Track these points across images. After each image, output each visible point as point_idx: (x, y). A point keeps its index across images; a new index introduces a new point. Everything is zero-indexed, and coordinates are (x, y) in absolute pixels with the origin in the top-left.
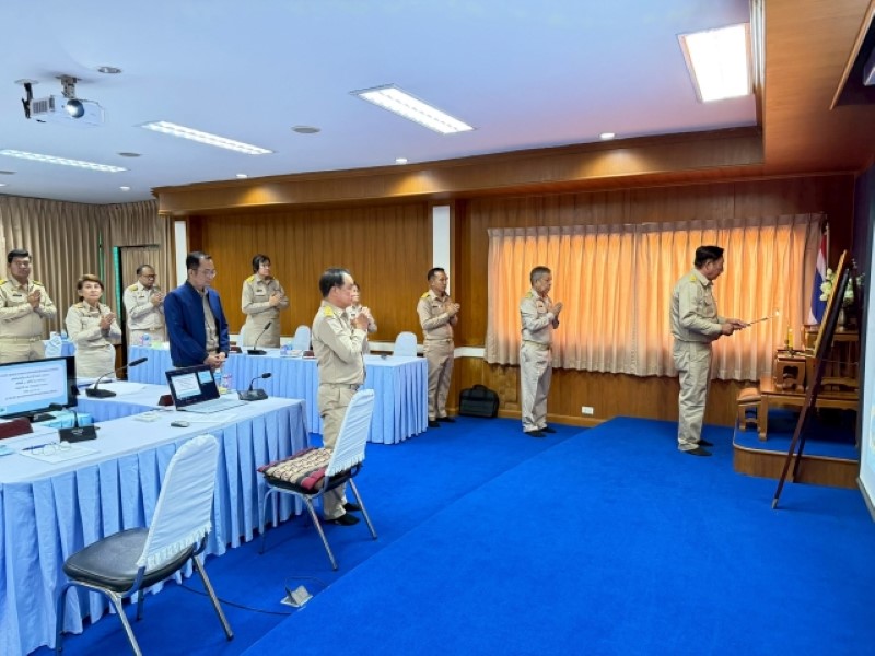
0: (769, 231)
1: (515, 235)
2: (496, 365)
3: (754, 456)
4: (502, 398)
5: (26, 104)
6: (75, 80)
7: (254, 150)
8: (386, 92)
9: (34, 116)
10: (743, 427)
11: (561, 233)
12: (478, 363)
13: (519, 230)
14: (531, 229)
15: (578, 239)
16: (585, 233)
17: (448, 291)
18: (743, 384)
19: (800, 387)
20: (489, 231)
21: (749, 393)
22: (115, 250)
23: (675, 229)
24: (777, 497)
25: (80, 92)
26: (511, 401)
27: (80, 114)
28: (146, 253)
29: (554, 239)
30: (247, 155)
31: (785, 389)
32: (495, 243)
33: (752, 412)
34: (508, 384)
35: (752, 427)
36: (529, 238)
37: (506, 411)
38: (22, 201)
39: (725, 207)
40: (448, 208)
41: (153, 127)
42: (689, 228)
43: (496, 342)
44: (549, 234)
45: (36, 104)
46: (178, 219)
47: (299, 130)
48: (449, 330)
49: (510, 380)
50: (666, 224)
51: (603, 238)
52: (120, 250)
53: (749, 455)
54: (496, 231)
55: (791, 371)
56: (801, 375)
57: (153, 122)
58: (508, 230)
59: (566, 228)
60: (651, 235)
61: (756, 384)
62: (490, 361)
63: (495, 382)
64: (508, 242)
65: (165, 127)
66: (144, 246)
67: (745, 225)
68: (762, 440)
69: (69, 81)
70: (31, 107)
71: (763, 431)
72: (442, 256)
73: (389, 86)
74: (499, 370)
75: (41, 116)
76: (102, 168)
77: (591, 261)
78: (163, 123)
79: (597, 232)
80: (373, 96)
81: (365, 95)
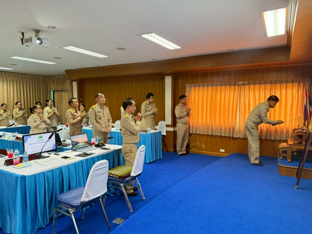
0: (290, 85)
1: (195, 86)
3: (286, 168)
5: (22, 40)
6: (39, 31)
7: (102, 56)
9: (25, 44)
10: (281, 158)
11: (212, 85)
13: (197, 84)
14: (201, 84)
15: (219, 88)
16: (221, 85)
18: (280, 141)
19: (304, 143)
20: (186, 85)
21: (284, 145)
22: (52, 92)
23: (254, 84)
24: (297, 184)
25: (41, 36)
26: (194, 147)
27: (41, 43)
28: (63, 93)
29: (210, 88)
30: (99, 58)
31: (298, 143)
32: (188, 89)
33: (285, 152)
35: (285, 158)
36: (201, 87)
38: (20, 75)
39: (274, 76)
40: (171, 77)
41: (66, 48)
42: (260, 83)
44: (208, 85)
45: (26, 40)
46: (74, 81)
47: (118, 49)
49: (193, 139)
50: (252, 82)
51: (228, 87)
52: (53, 91)
53: (284, 168)
54: (188, 85)
55: (300, 137)
56: (304, 138)
57: (66, 46)
58: (192, 85)
59: (214, 84)
60: (246, 86)
61: (286, 141)
64: (193, 89)
65: (71, 48)
66: (62, 91)
67: (281, 82)
68: (289, 162)
69: (37, 32)
70: (24, 41)
71: (289, 159)
73: (152, 32)
75: (27, 44)
76: (48, 63)
77: (223, 96)
78: (70, 47)
79: (226, 85)
80: (146, 36)
81: (143, 36)
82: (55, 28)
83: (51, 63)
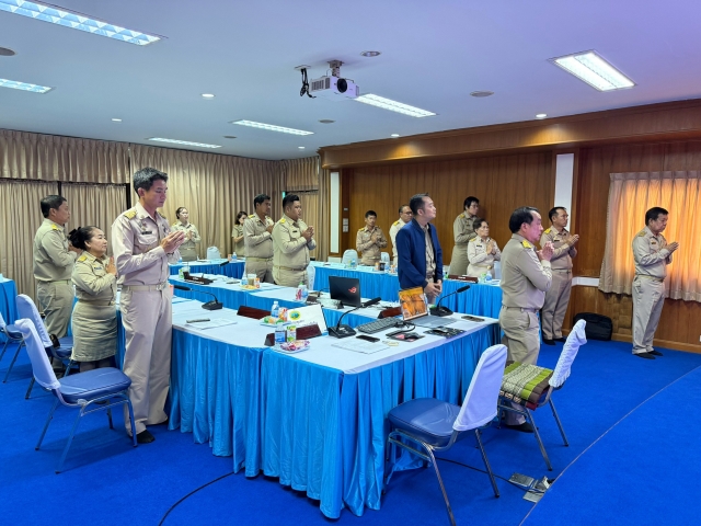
1: (637, 179)
2: (611, 294)
4: (616, 323)
7: (423, 114)
8: (580, 57)
11: (687, 176)
12: (592, 291)
13: (643, 174)
14: (655, 173)
17: (568, 228)
20: (611, 175)
26: (624, 327)
28: (307, 197)
29: (680, 183)
32: (617, 183)
34: (622, 311)
36: (653, 181)
37: (619, 335)
40: (572, 155)
41: (361, 99)
43: (613, 275)
44: (674, 177)
45: (314, 84)
46: (332, 170)
47: (475, 95)
48: (567, 261)
49: (625, 307)
54: (618, 175)
57: (362, 95)
58: (631, 174)
59: (693, 172)
62: (606, 291)
63: (609, 309)
64: (630, 184)
65: (368, 98)
66: (306, 192)
72: (563, 198)
74: (614, 298)
78: (369, 95)
81: (558, 61)
82: (378, 54)
83: (303, 133)
